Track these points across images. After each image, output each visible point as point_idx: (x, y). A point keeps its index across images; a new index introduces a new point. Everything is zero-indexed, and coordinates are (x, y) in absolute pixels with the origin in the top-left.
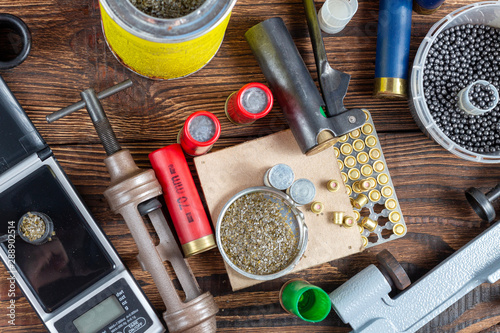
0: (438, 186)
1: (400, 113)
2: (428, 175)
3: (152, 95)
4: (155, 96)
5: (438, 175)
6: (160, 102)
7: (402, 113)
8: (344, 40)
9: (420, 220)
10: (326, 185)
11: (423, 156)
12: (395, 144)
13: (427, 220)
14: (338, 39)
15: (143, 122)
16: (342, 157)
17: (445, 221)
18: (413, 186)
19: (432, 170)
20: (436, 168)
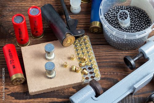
0: (116, 62)
1: (101, 38)
2: (112, 59)
3: (10, 32)
4: (11, 33)
5: (116, 58)
6: (12, 35)
7: (102, 38)
8: (80, 16)
9: (109, 73)
10: (70, 58)
11: (110, 52)
12: (99, 48)
13: (112, 73)
14: (78, 15)
15: (6, 41)
16: (77, 50)
17: (119, 74)
18: (106, 62)
19: (113, 57)
20: (115, 56)
